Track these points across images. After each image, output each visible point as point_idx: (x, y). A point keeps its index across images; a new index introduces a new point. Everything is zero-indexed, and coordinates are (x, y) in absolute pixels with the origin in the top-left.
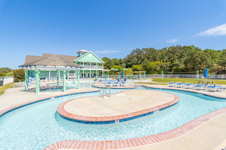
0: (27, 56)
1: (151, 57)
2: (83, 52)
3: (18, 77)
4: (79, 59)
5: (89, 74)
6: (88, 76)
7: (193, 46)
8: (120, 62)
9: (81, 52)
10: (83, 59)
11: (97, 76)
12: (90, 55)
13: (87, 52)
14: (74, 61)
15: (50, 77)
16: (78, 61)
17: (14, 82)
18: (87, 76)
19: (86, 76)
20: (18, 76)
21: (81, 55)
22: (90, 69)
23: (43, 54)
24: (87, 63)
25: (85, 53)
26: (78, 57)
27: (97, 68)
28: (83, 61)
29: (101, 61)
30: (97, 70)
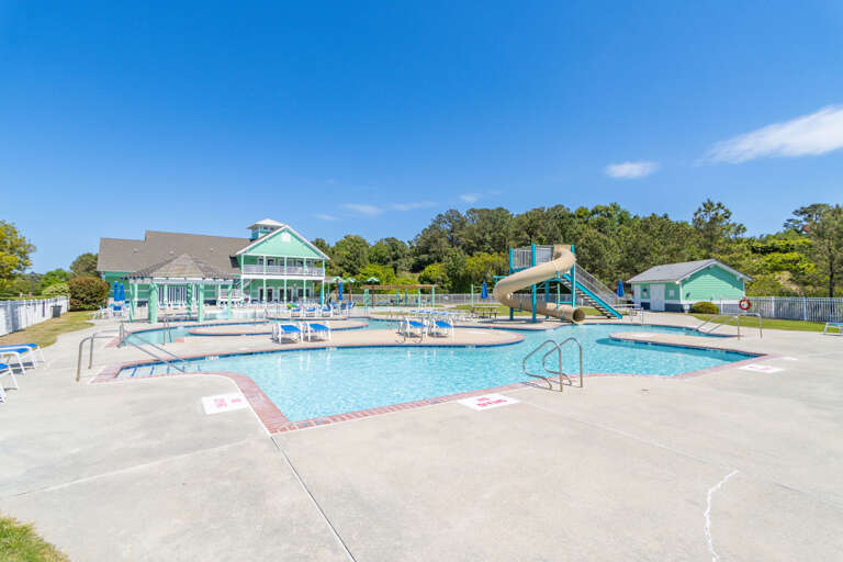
0: (102, 239)
1: (488, 238)
2: (266, 228)
3: (82, 299)
4: (253, 248)
5: (282, 291)
6: (278, 298)
7: (615, 207)
8: (393, 253)
9: (261, 226)
10: (264, 249)
11: (305, 297)
12: (286, 237)
13: (278, 227)
14: (238, 253)
15: (166, 299)
16: (249, 254)
17: (71, 311)
18: (276, 295)
19: (274, 298)
20: (83, 295)
21: (260, 235)
22: (285, 278)
23: (148, 233)
24: (277, 258)
25: (273, 229)
26: (252, 240)
27: (305, 275)
28: (265, 255)
29: (318, 254)
30: (305, 279)
